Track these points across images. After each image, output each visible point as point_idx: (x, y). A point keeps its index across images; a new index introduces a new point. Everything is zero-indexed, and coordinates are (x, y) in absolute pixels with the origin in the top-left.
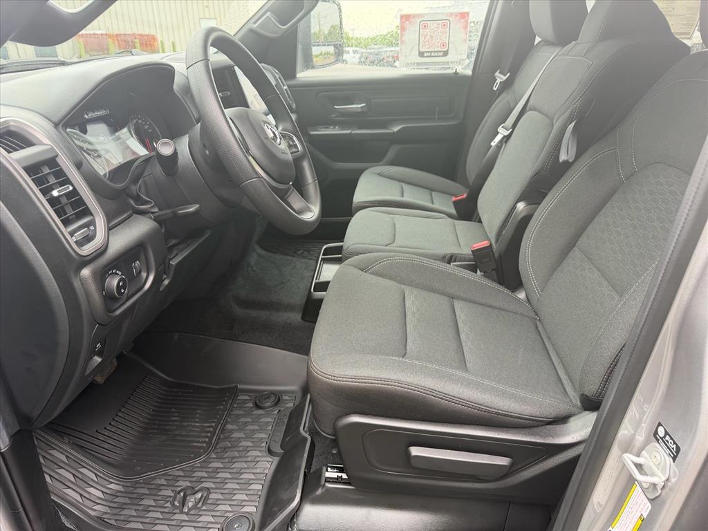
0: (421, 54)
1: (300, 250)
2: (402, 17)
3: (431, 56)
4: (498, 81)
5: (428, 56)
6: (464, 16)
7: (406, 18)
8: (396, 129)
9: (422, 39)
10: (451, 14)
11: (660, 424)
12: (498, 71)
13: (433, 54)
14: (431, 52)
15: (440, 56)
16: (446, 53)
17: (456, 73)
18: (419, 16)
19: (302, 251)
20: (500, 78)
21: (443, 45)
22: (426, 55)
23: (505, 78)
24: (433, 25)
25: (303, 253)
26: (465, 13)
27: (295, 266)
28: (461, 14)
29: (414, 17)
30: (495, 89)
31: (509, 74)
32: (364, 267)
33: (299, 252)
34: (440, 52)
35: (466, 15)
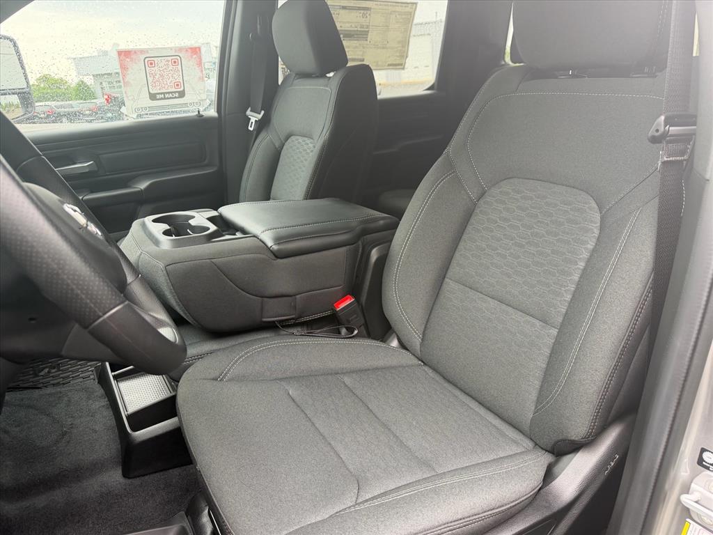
0: (153, 97)
1: (44, 368)
2: (120, 53)
3: (165, 98)
4: (253, 120)
5: (162, 99)
6: (195, 51)
7: (125, 55)
8: (143, 185)
9: (150, 79)
10: (181, 49)
11: (703, 450)
12: (250, 109)
13: (167, 96)
14: (164, 93)
15: (176, 97)
16: (182, 94)
17: (200, 116)
18: (142, 51)
19: (46, 370)
20: (254, 118)
21: (178, 85)
22: (158, 97)
23: (260, 116)
24: (161, 63)
25: (49, 372)
26: (196, 48)
27: (69, 401)
28: (191, 48)
29: (135, 52)
30: (251, 129)
31: (263, 112)
32: (218, 374)
33: (42, 373)
34: (175, 92)
35: (198, 50)
